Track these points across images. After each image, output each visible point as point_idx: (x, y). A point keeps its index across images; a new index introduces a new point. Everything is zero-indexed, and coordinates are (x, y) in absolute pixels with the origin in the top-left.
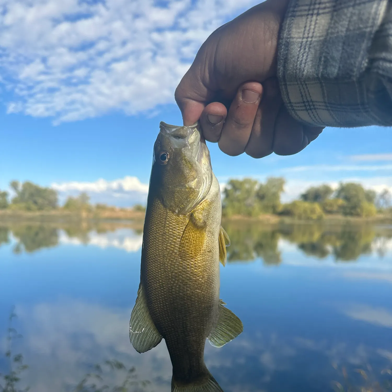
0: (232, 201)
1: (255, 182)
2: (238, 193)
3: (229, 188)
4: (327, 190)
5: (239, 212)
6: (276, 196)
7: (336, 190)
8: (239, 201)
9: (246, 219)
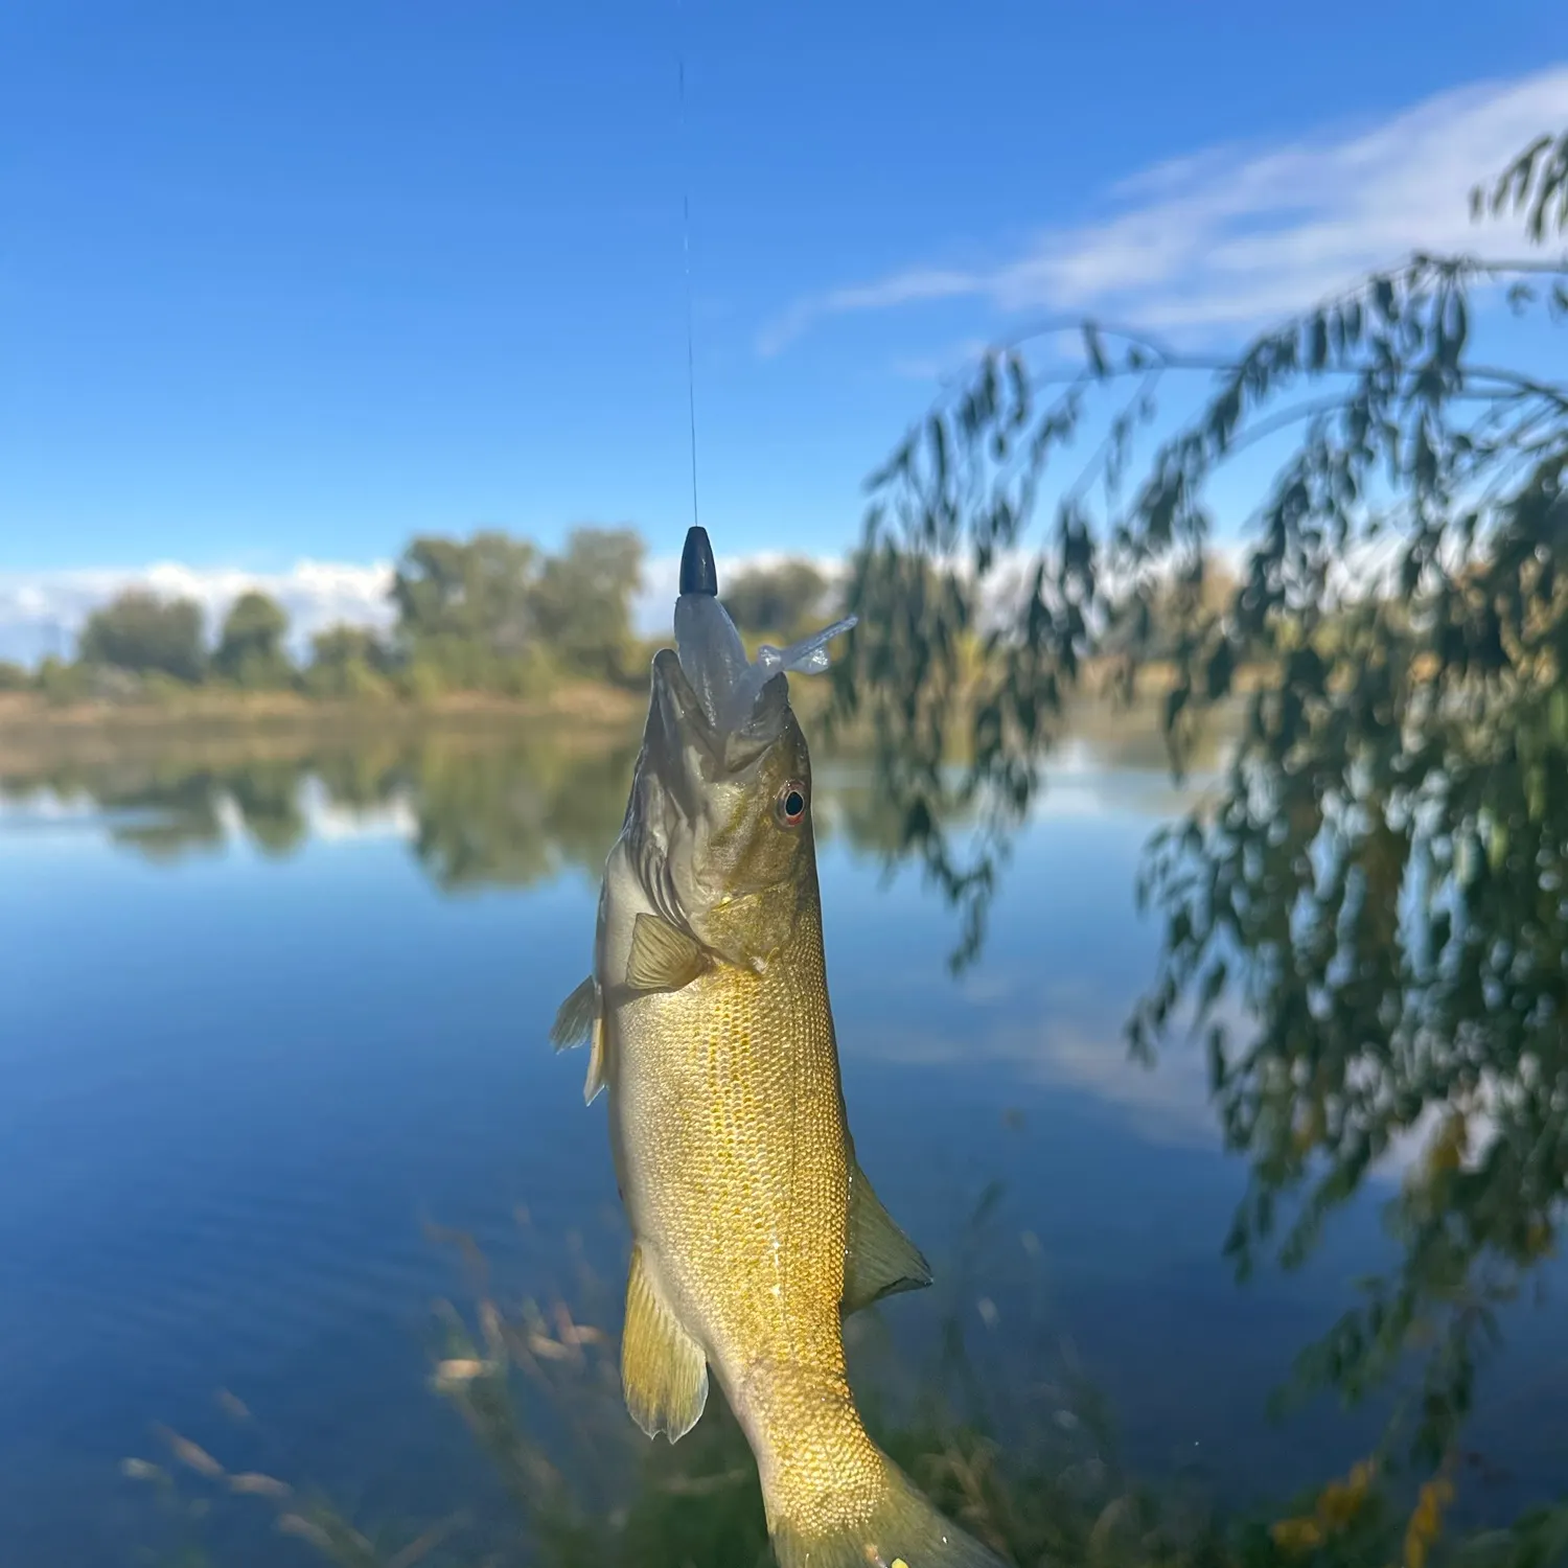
0: (432, 630)
1: (526, 552)
2: (457, 598)
3: (416, 574)
4: (805, 583)
5: (469, 683)
6: (611, 610)
7: (837, 581)
8: (460, 630)
9: (503, 706)
